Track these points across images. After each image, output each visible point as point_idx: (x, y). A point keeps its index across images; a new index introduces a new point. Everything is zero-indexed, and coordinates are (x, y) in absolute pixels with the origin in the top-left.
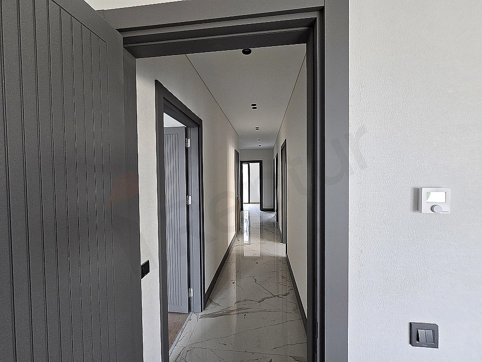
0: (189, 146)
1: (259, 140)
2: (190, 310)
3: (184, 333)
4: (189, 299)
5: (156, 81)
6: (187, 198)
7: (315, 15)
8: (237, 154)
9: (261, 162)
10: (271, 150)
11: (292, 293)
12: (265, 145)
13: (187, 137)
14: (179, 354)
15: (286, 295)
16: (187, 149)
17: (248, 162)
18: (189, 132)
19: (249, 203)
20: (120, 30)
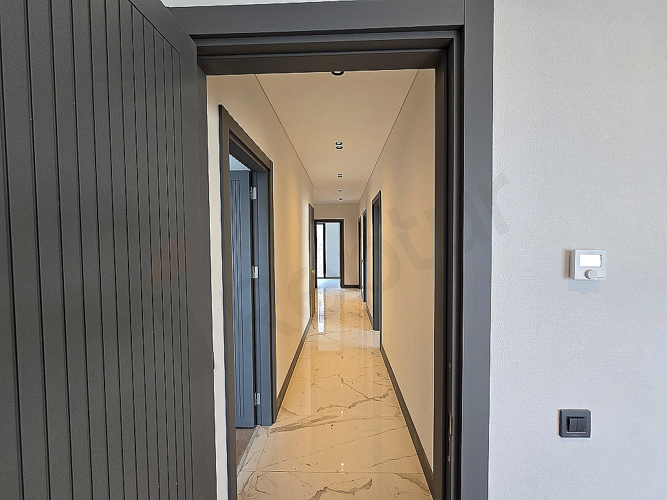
0: (255, 198)
1: (340, 191)
2: (256, 423)
3: (250, 454)
4: (256, 407)
5: (220, 107)
6: (252, 270)
7: (451, 35)
8: (312, 210)
9: (341, 222)
10: (357, 205)
11: (393, 394)
12: (347, 198)
13: (251, 185)
14: (247, 482)
15: (385, 396)
16: (252, 201)
17: (324, 221)
18: (254, 178)
19: (325, 277)
20: (194, 37)
